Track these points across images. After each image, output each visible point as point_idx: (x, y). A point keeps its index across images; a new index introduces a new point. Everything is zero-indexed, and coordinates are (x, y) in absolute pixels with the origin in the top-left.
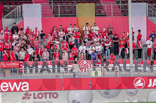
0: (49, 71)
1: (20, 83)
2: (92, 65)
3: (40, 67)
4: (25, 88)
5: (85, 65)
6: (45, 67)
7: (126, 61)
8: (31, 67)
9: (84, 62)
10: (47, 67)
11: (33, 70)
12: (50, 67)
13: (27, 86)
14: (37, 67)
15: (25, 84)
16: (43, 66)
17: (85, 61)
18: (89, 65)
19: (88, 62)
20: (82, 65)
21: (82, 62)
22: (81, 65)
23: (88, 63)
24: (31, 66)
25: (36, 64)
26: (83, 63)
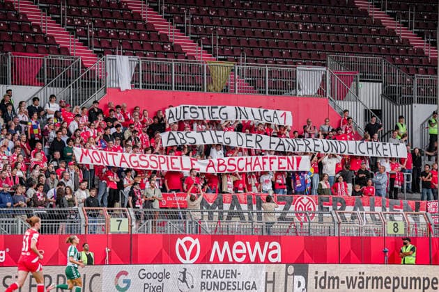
0: (242, 218)
1: (267, 244)
2: (317, 207)
3: (226, 207)
4: (274, 256)
5: (305, 206)
6: (235, 209)
7: (375, 200)
8: (212, 208)
9: (303, 198)
10: (239, 207)
11: (214, 213)
12: (244, 207)
13: (278, 251)
14: (222, 208)
15: (275, 248)
16: (232, 207)
17: (305, 197)
18: (312, 207)
19: (310, 200)
20: (300, 206)
21: (300, 200)
22: (298, 205)
23: (310, 202)
24: (211, 204)
25: (220, 201)
26: (302, 202)
